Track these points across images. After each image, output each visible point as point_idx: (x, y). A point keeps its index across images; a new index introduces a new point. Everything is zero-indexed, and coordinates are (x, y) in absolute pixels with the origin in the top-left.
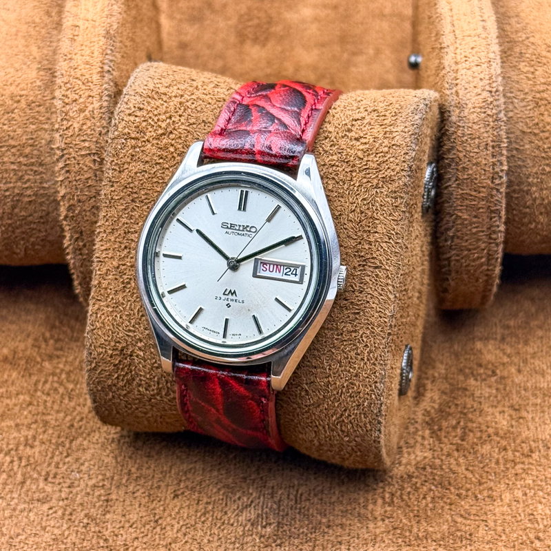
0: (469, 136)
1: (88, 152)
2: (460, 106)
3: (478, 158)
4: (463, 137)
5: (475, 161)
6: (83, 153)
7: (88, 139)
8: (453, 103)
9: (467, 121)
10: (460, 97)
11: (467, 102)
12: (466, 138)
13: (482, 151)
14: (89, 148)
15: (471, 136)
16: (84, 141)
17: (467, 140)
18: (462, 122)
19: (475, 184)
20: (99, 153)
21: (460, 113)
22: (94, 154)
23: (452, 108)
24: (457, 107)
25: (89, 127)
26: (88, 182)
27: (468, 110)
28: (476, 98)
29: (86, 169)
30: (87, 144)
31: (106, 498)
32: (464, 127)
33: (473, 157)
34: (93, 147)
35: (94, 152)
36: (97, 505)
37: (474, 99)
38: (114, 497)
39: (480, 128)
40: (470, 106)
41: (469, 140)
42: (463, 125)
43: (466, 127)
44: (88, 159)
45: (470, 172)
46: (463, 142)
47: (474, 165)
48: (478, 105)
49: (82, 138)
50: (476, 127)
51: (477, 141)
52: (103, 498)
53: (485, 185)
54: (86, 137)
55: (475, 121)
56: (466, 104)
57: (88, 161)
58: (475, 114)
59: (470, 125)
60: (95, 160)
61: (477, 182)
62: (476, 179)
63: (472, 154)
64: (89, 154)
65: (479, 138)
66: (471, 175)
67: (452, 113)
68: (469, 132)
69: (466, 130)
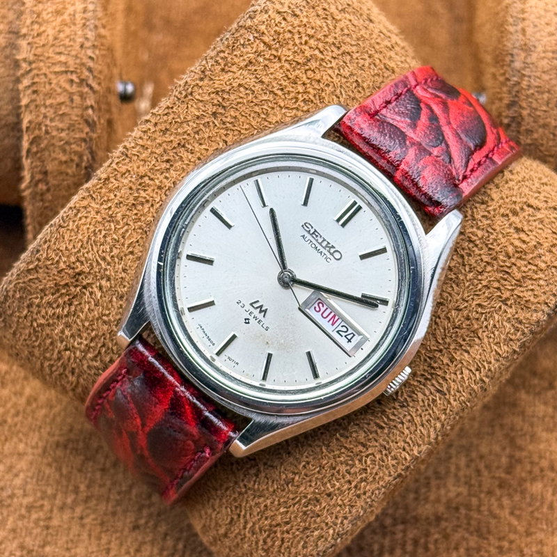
0: (536, 89)
1: (63, 69)
2: (527, 49)
3: (546, 118)
4: (528, 90)
5: (541, 122)
6: (57, 69)
7: (66, 52)
8: (517, 45)
9: (534, 69)
10: (528, 37)
11: (537, 44)
12: (531, 91)
13: (552, 109)
14: (66, 63)
15: (539, 89)
16: (60, 53)
17: (533, 94)
18: (527, 70)
19: (541, 151)
20: (78, 71)
21: (526, 58)
22: (72, 72)
23: (515, 51)
24: (522, 49)
25: (68, 37)
26: (60, 109)
27: (536, 55)
28: (549, 39)
29: (59, 90)
30: (63, 58)
31: (46, 523)
32: (530, 77)
33: (539, 116)
34: (71, 62)
35: (71, 69)
36: (35, 531)
37: (545, 40)
38: (55, 522)
39: (551, 79)
40: (540, 49)
41: (536, 94)
42: (529, 74)
43: (533, 77)
44: (63, 78)
45: (535, 136)
46: (528, 96)
47: (540, 126)
48: (550, 49)
49: (58, 50)
50: (546, 77)
51: (546, 96)
52: (42, 523)
53: (553, 153)
54: (62, 49)
55: (546, 70)
56: (535, 47)
57: (62, 81)
58: (546, 61)
59: (538, 74)
60: (72, 81)
61: (542, 149)
62: (542, 145)
63: (538, 113)
64: (66, 72)
65: (549, 92)
66: (536, 139)
67: (516, 58)
68: (536, 84)
69: (532, 81)
